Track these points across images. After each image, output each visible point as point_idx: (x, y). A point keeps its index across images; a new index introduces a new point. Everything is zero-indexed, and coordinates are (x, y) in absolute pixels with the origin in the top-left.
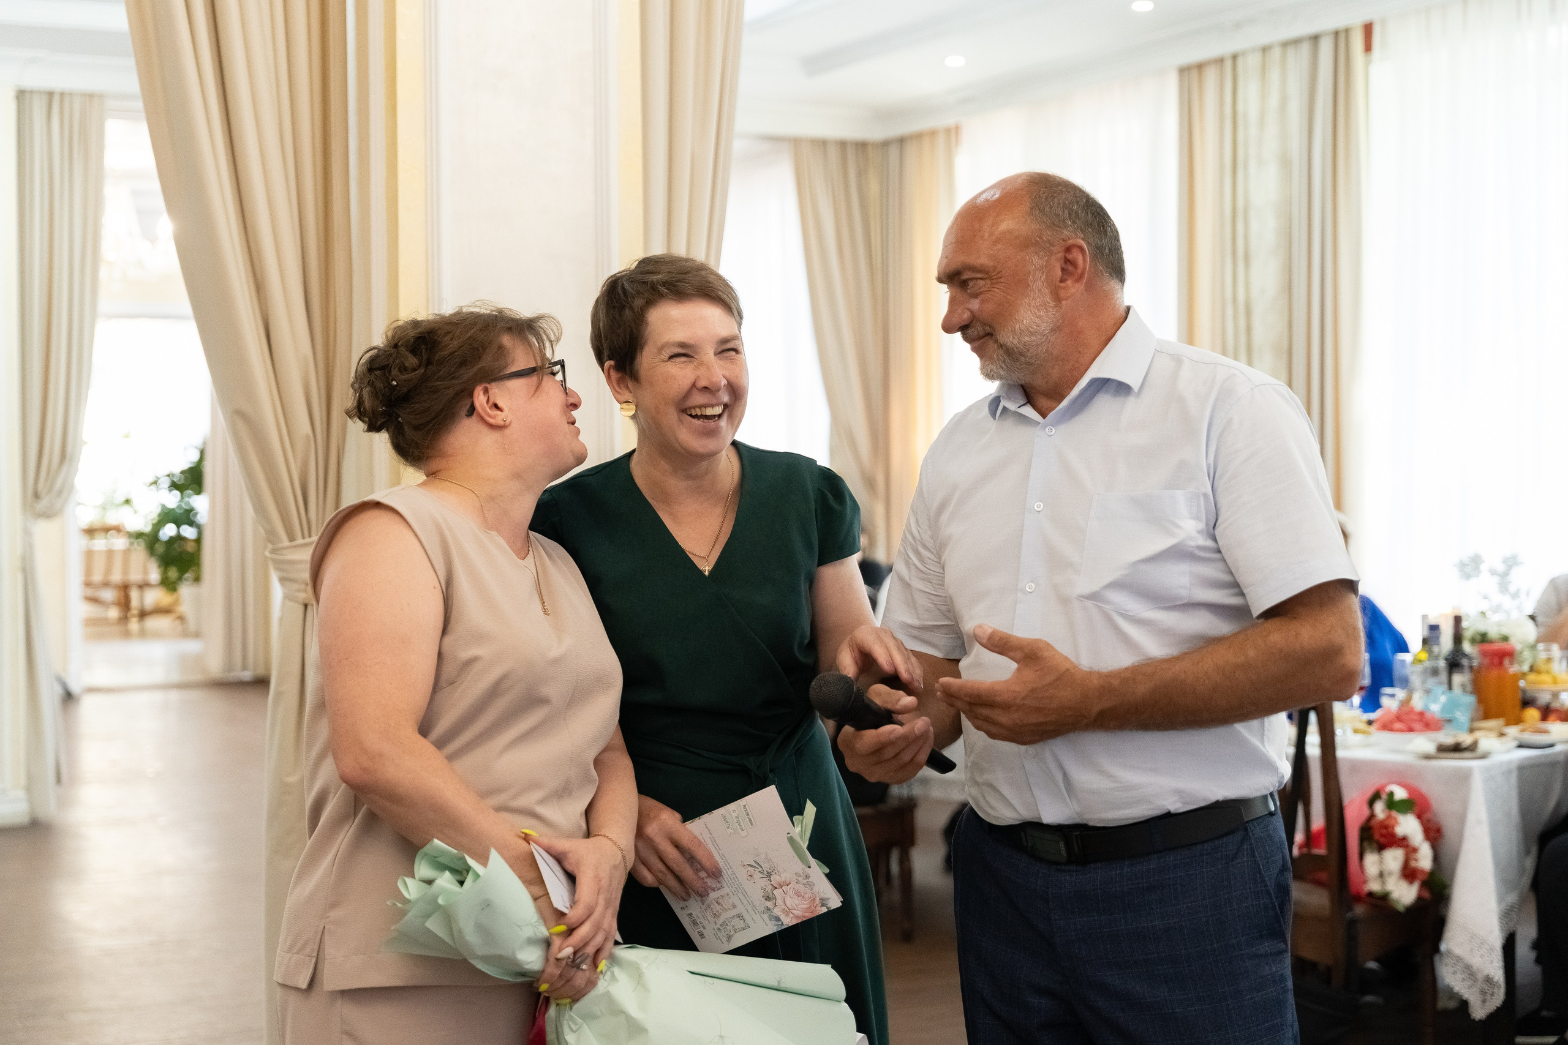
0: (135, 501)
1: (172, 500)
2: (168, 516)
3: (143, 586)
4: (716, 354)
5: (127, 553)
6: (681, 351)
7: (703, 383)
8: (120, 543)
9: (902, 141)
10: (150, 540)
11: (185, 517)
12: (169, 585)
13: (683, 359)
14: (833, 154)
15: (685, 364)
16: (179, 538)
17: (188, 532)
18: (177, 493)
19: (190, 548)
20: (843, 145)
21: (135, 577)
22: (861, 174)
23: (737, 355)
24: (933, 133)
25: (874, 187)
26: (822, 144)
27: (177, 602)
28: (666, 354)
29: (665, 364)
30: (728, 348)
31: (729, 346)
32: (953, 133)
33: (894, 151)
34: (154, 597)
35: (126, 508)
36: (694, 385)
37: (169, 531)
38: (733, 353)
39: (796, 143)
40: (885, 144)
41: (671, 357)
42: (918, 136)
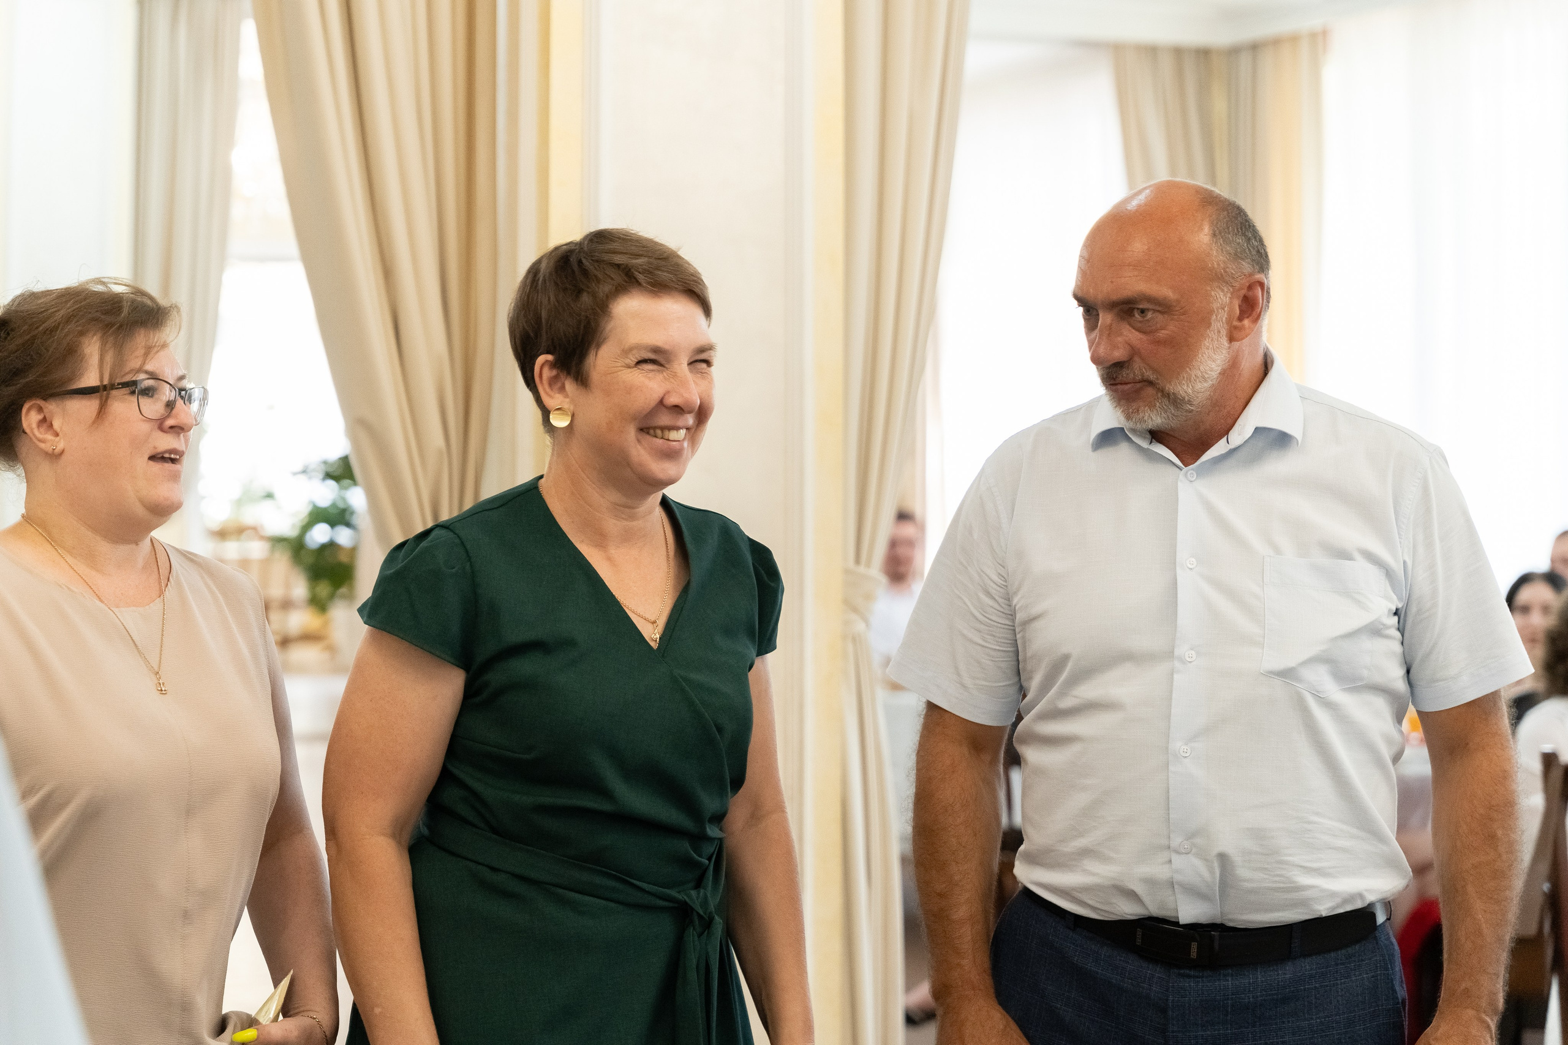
0: (277, 495)
1: (326, 494)
2: (319, 516)
3: (287, 605)
4: (690, 364)
5: (266, 563)
6: (652, 356)
7: (673, 400)
8: (257, 549)
9: (1255, 47)
10: (296, 547)
11: (338, 517)
12: (319, 604)
13: (650, 367)
14: (1166, 64)
15: (653, 373)
16: (331, 546)
17: (343, 537)
18: (331, 483)
19: (343, 558)
20: (1178, 52)
21: (276, 592)
22: (1204, 89)
23: (708, 369)
24: (1294, 39)
25: (1219, 105)
26: (1151, 51)
27: (326, 624)
28: (632, 359)
29: (629, 370)
30: (701, 359)
31: (703, 356)
32: (1319, 39)
33: (1245, 60)
34: (300, 619)
35: (268, 503)
36: (661, 402)
37: (320, 534)
38: (704, 365)
39: (1117, 50)
40: (1234, 52)
41: (639, 363)
42: (1276, 42)
